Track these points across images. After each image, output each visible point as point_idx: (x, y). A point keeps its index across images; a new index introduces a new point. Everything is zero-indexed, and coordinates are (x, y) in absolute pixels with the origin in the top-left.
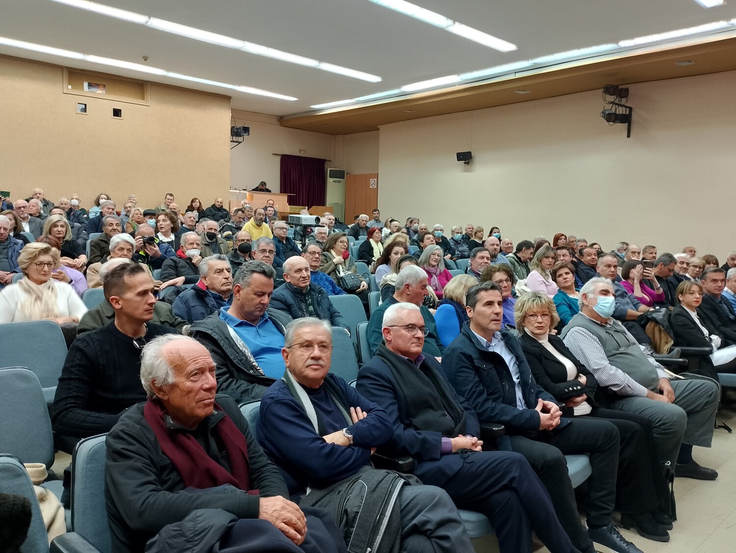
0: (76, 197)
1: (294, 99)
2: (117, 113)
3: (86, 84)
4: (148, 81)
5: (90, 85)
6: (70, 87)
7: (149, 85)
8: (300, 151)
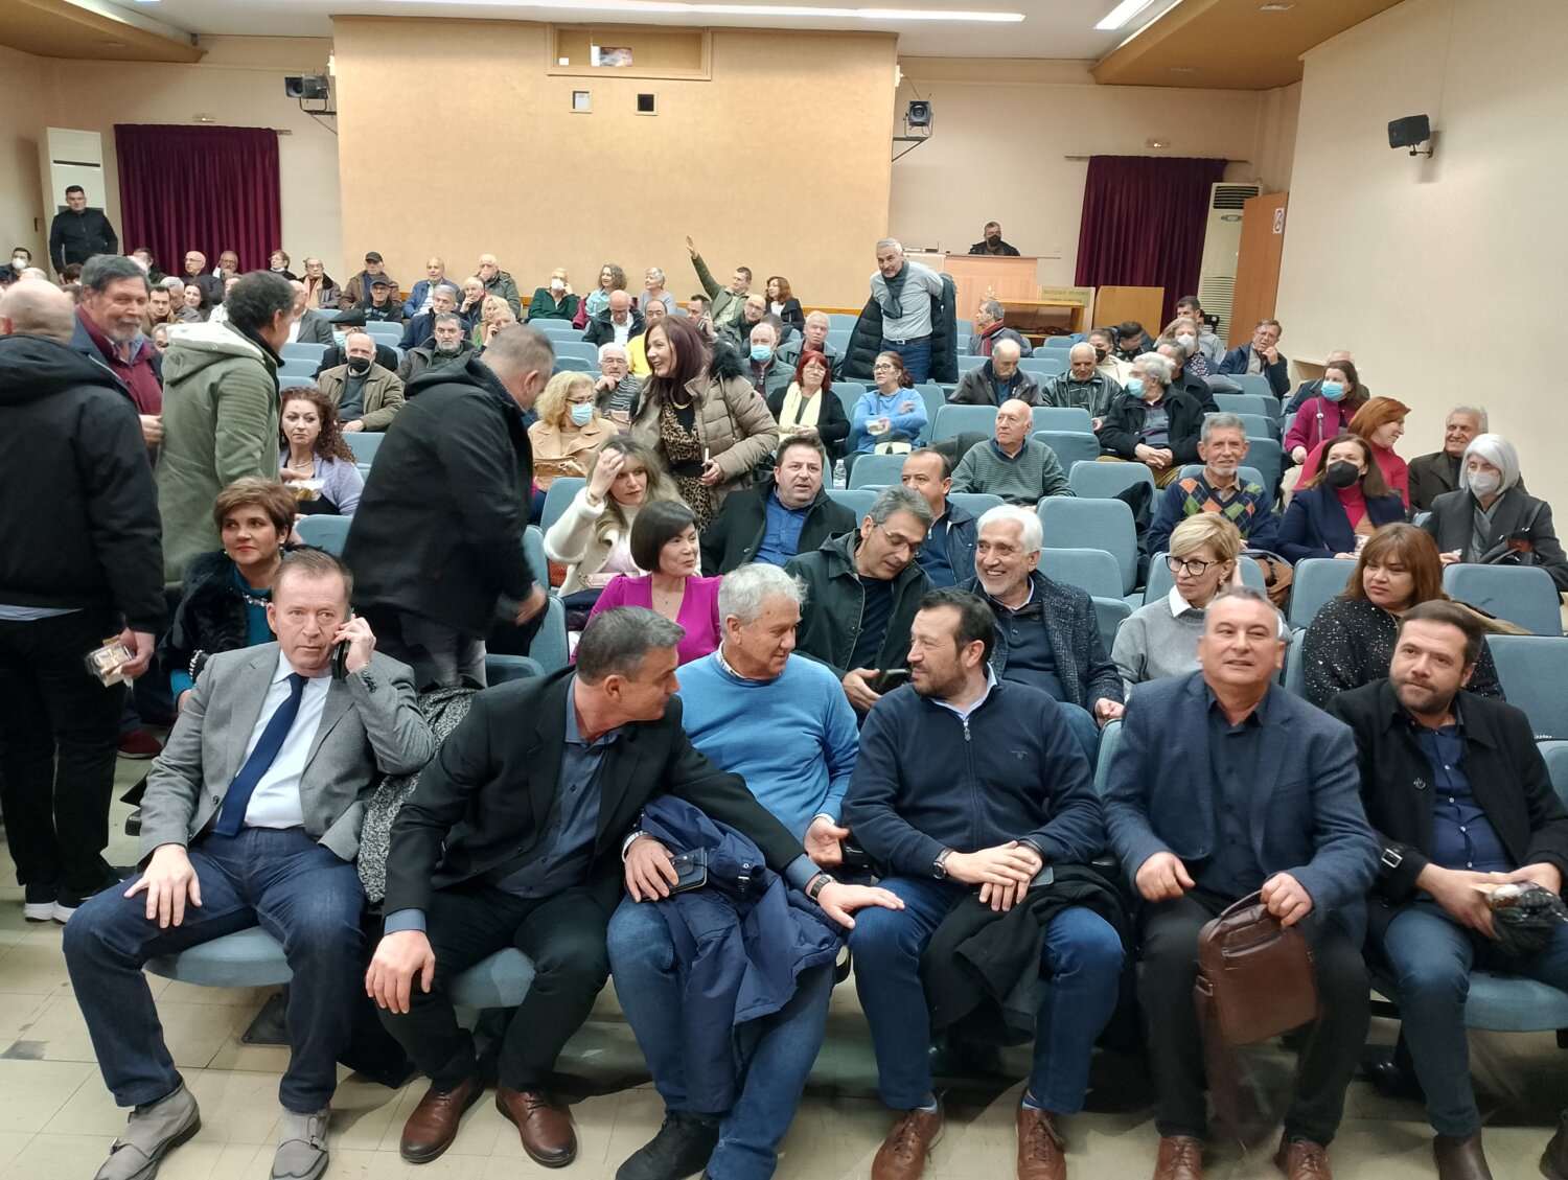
0: (561, 275)
1: (1018, 17)
2: (646, 103)
3: (595, 51)
4: (708, 28)
5: (604, 52)
6: (564, 61)
7: (710, 34)
8: (1150, 143)
